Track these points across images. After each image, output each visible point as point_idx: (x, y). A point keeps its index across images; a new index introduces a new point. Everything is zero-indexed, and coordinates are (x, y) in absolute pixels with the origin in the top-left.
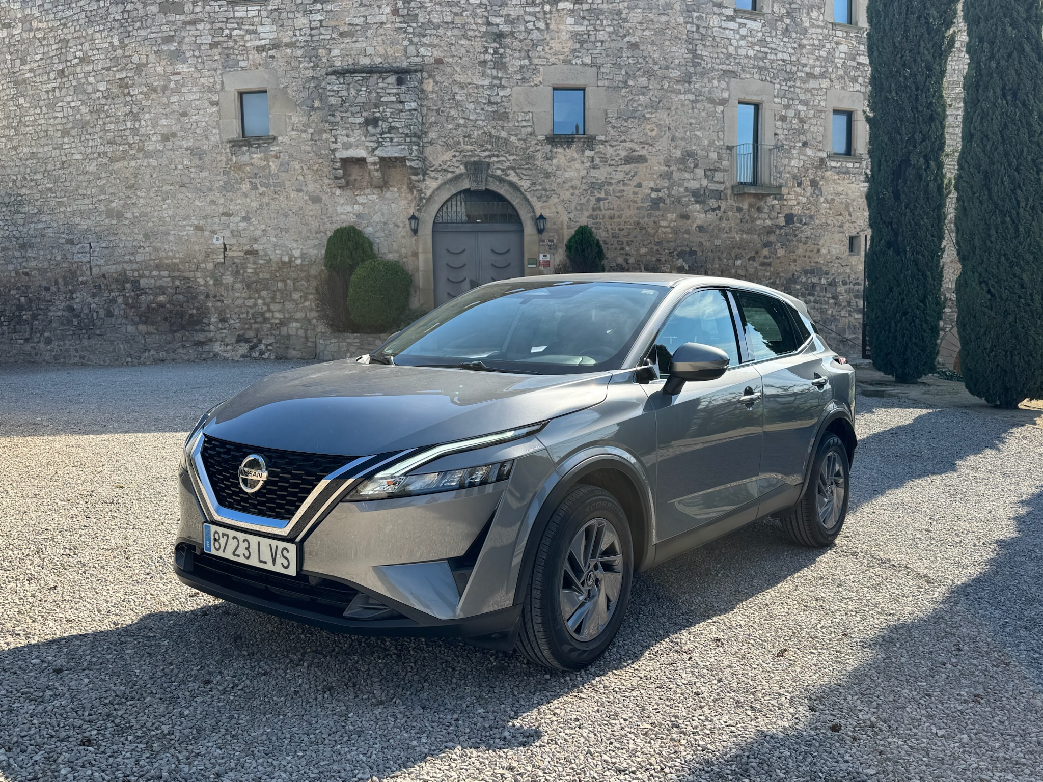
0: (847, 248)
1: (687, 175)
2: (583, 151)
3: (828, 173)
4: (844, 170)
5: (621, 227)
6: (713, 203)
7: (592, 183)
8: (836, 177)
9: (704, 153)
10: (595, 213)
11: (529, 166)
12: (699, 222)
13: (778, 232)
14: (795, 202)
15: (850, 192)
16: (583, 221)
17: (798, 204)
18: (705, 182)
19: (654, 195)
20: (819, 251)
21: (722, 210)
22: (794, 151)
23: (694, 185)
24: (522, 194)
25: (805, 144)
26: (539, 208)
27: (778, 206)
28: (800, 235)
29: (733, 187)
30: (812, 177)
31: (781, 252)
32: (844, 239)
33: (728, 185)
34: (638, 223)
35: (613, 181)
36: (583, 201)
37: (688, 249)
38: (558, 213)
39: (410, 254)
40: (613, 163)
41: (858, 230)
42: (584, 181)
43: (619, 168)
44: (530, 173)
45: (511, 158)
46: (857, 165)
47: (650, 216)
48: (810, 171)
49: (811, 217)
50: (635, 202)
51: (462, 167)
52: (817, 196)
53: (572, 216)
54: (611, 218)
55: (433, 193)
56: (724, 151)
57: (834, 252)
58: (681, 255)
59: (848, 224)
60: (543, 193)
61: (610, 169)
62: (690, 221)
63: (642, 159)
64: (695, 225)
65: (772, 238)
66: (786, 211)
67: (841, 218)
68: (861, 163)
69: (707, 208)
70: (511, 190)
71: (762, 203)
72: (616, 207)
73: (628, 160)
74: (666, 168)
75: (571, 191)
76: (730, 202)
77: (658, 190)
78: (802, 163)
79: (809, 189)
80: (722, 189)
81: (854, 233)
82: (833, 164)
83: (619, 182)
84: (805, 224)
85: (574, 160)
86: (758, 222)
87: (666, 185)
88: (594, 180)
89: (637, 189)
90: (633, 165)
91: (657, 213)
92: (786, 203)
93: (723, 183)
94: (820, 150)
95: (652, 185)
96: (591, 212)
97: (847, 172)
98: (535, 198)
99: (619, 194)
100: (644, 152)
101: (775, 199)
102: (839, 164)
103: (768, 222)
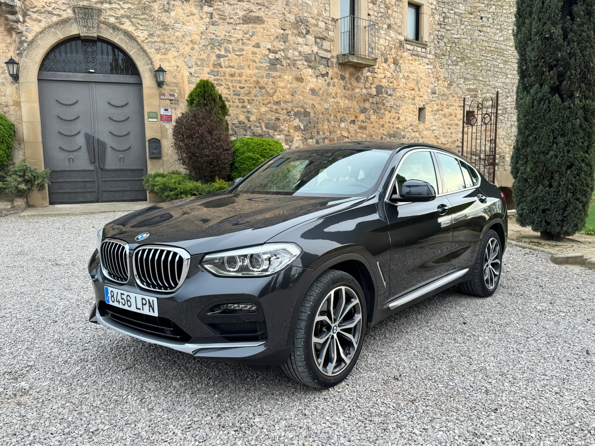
0: (417, 117)
1: (300, 40)
2: (202, 7)
3: (405, 54)
4: (415, 53)
5: (242, 85)
6: (322, 69)
7: (212, 39)
8: (410, 58)
9: (314, 21)
10: (216, 70)
11: (145, 16)
12: (311, 85)
13: (371, 100)
14: (383, 76)
15: (419, 71)
16: (205, 76)
17: (385, 77)
18: (315, 49)
19: (272, 56)
20: (399, 118)
21: (330, 76)
22: (382, 32)
23: (306, 50)
24: (139, 44)
25: (389, 26)
26: (158, 61)
27: (371, 78)
28: (386, 104)
29: (338, 57)
30: (394, 56)
31: (373, 118)
32: (415, 110)
33: (335, 54)
34: (258, 82)
35: (232, 40)
36: (204, 56)
37: (302, 110)
38: (178, 67)
39: (11, 103)
40: (231, 21)
41: (424, 103)
42: (204, 37)
43: (238, 27)
44: (147, 24)
45: (126, 6)
46: (424, 50)
47: (268, 76)
48: (393, 50)
49: (394, 90)
50: (254, 61)
51: (70, 11)
52: (398, 72)
53: (192, 70)
54: (232, 75)
55: (36, 36)
56: (330, 22)
57: (409, 119)
58: (296, 114)
59: (418, 98)
60: (162, 45)
61: (230, 27)
62: (304, 84)
63: (259, 20)
64: (308, 88)
65: (367, 105)
66: (377, 83)
67: (413, 92)
68: (426, 49)
69: (317, 73)
70: (126, 39)
71: (359, 74)
72: (236, 65)
73: (247, 20)
74: (282, 32)
75: (191, 45)
76: (336, 70)
77: (275, 52)
78: (387, 44)
79: (392, 65)
80: (329, 57)
81: (421, 106)
82: (409, 47)
83: (238, 40)
84: (390, 95)
85: (193, 14)
86: (357, 90)
87: (282, 48)
88: (214, 37)
89: (256, 50)
90: (250, 25)
91: (275, 74)
92: (376, 75)
93: (330, 51)
94: (399, 34)
95: (269, 46)
96: (211, 67)
97: (417, 55)
98: (153, 50)
99: (238, 53)
100: (261, 14)
101: (369, 71)
102: (412, 47)
103: (364, 91)
